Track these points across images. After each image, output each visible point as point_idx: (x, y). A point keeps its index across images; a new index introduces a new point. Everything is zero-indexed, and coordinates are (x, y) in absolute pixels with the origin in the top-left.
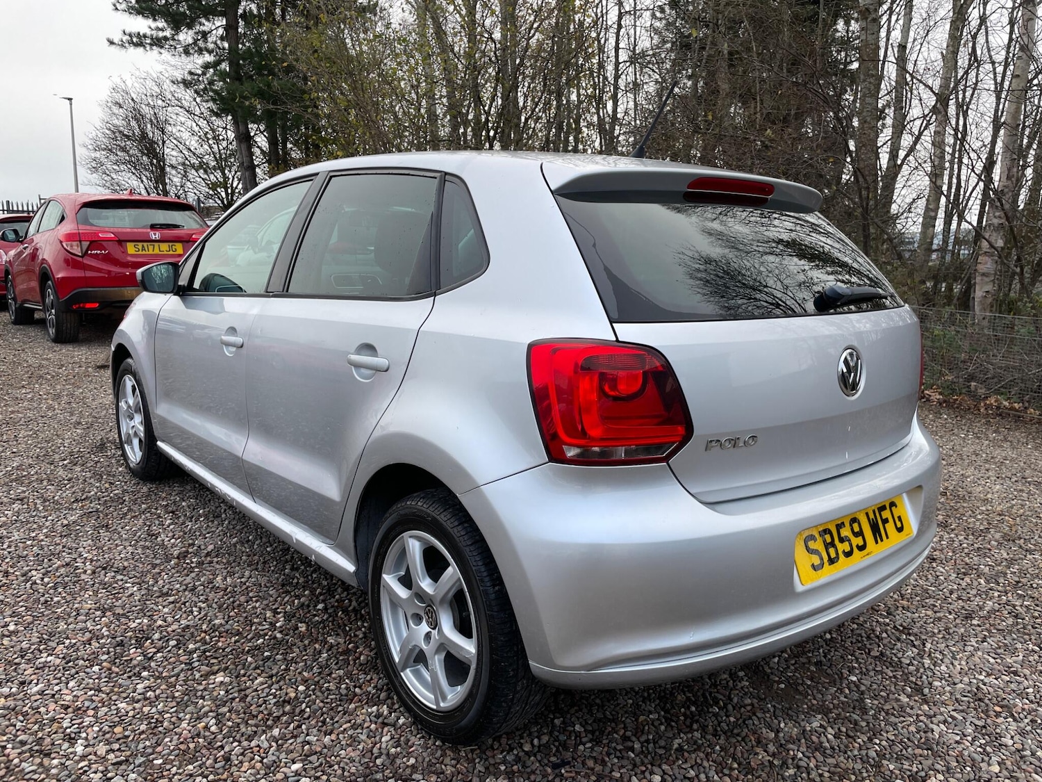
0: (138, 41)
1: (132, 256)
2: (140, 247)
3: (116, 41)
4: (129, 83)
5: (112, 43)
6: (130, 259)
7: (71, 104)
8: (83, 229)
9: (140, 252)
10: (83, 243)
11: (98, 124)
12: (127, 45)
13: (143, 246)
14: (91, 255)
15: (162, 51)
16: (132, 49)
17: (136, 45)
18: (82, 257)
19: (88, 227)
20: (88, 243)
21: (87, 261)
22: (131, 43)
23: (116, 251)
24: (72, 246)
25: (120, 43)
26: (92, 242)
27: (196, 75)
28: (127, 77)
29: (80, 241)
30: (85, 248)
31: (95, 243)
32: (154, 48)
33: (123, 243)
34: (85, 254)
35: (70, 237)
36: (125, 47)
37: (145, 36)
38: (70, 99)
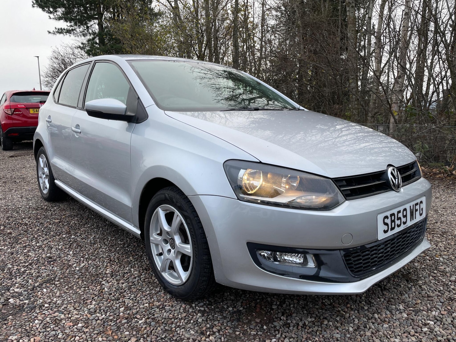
0: (60, 31)
1: (32, 114)
2: (35, 110)
3: (51, 32)
4: (60, 49)
5: (50, 32)
6: (31, 115)
7: (38, 59)
8: (12, 104)
9: (35, 113)
10: (12, 109)
11: (48, 66)
12: (56, 33)
13: (36, 110)
14: (15, 114)
15: (71, 35)
16: (58, 34)
17: (60, 33)
18: (11, 115)
19: (14, 103)
20: (14, 109)
21: (13, 116)
22: (58, 32)
23: (25, 112)
24: (8, 111)
25: (53, 32)
26: (15, 109)
27: (85, 44)
28: (58, 46)
29: (11, 109)
30: (12, 112)
31: (17, 109)
32: (67, 34)
33: (28, 109)
34: (13, 114)
35: (7, 107)
36: (55, 34)
37: (64, 29)
38: (38, 57)
